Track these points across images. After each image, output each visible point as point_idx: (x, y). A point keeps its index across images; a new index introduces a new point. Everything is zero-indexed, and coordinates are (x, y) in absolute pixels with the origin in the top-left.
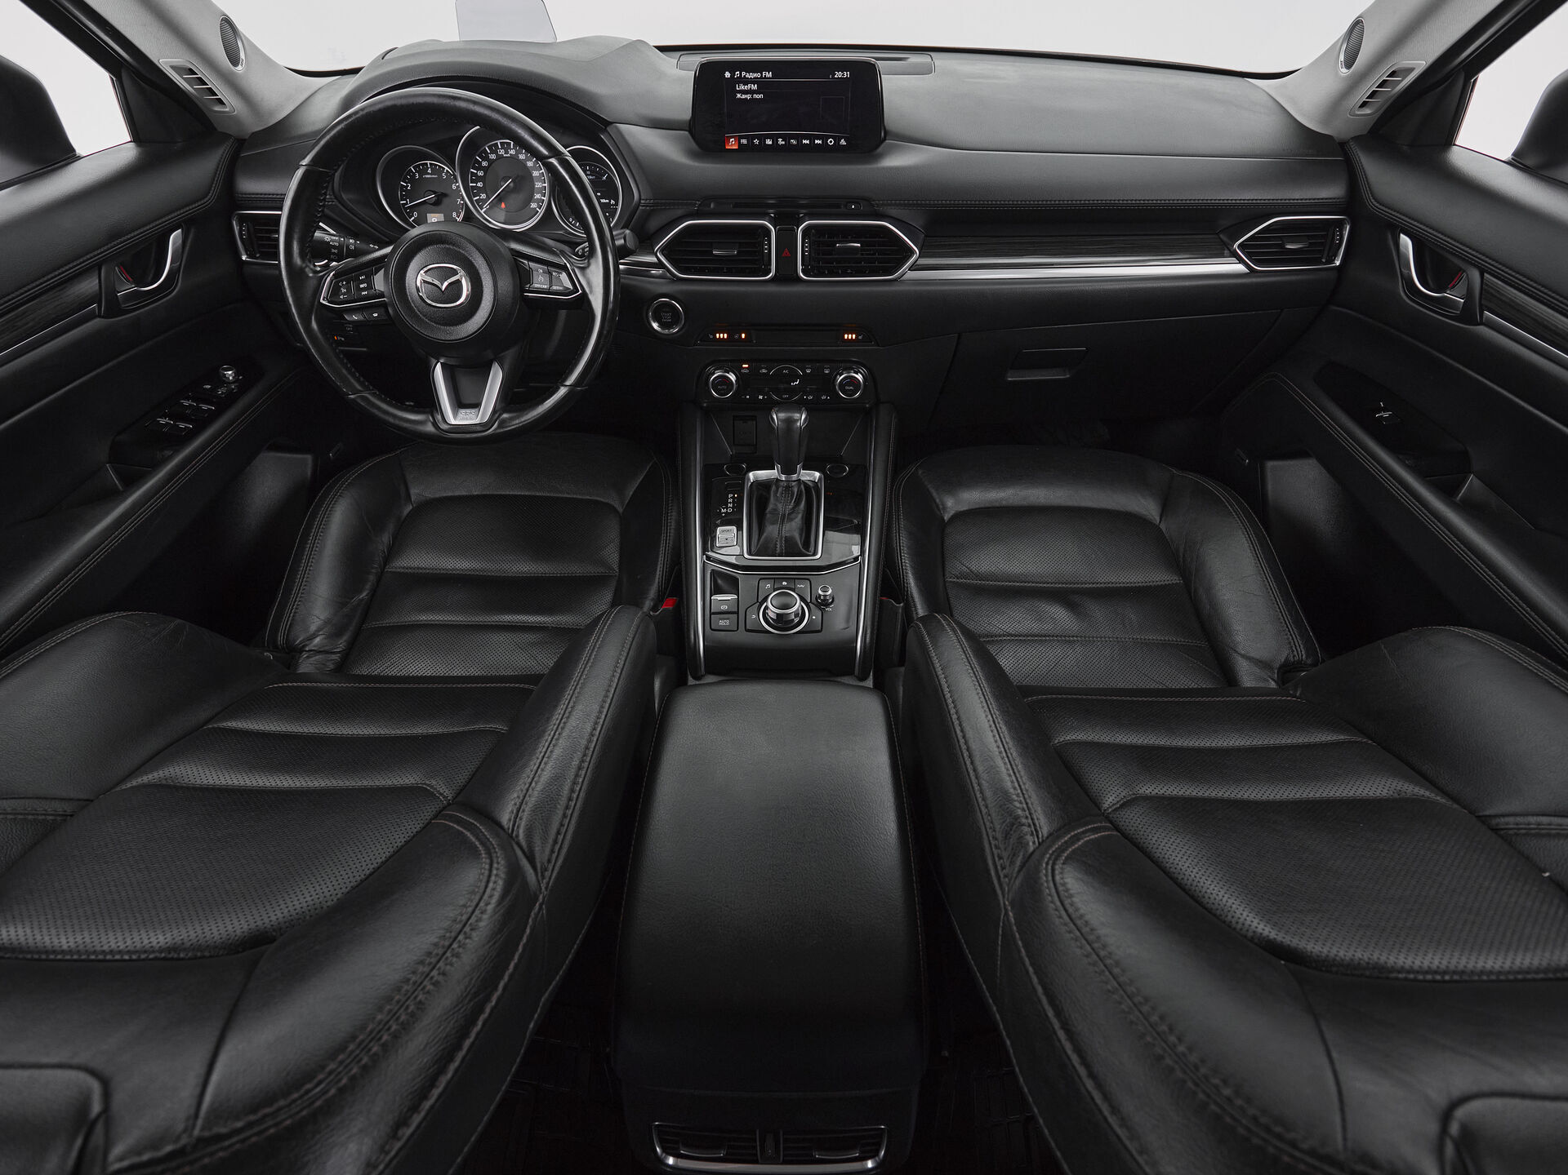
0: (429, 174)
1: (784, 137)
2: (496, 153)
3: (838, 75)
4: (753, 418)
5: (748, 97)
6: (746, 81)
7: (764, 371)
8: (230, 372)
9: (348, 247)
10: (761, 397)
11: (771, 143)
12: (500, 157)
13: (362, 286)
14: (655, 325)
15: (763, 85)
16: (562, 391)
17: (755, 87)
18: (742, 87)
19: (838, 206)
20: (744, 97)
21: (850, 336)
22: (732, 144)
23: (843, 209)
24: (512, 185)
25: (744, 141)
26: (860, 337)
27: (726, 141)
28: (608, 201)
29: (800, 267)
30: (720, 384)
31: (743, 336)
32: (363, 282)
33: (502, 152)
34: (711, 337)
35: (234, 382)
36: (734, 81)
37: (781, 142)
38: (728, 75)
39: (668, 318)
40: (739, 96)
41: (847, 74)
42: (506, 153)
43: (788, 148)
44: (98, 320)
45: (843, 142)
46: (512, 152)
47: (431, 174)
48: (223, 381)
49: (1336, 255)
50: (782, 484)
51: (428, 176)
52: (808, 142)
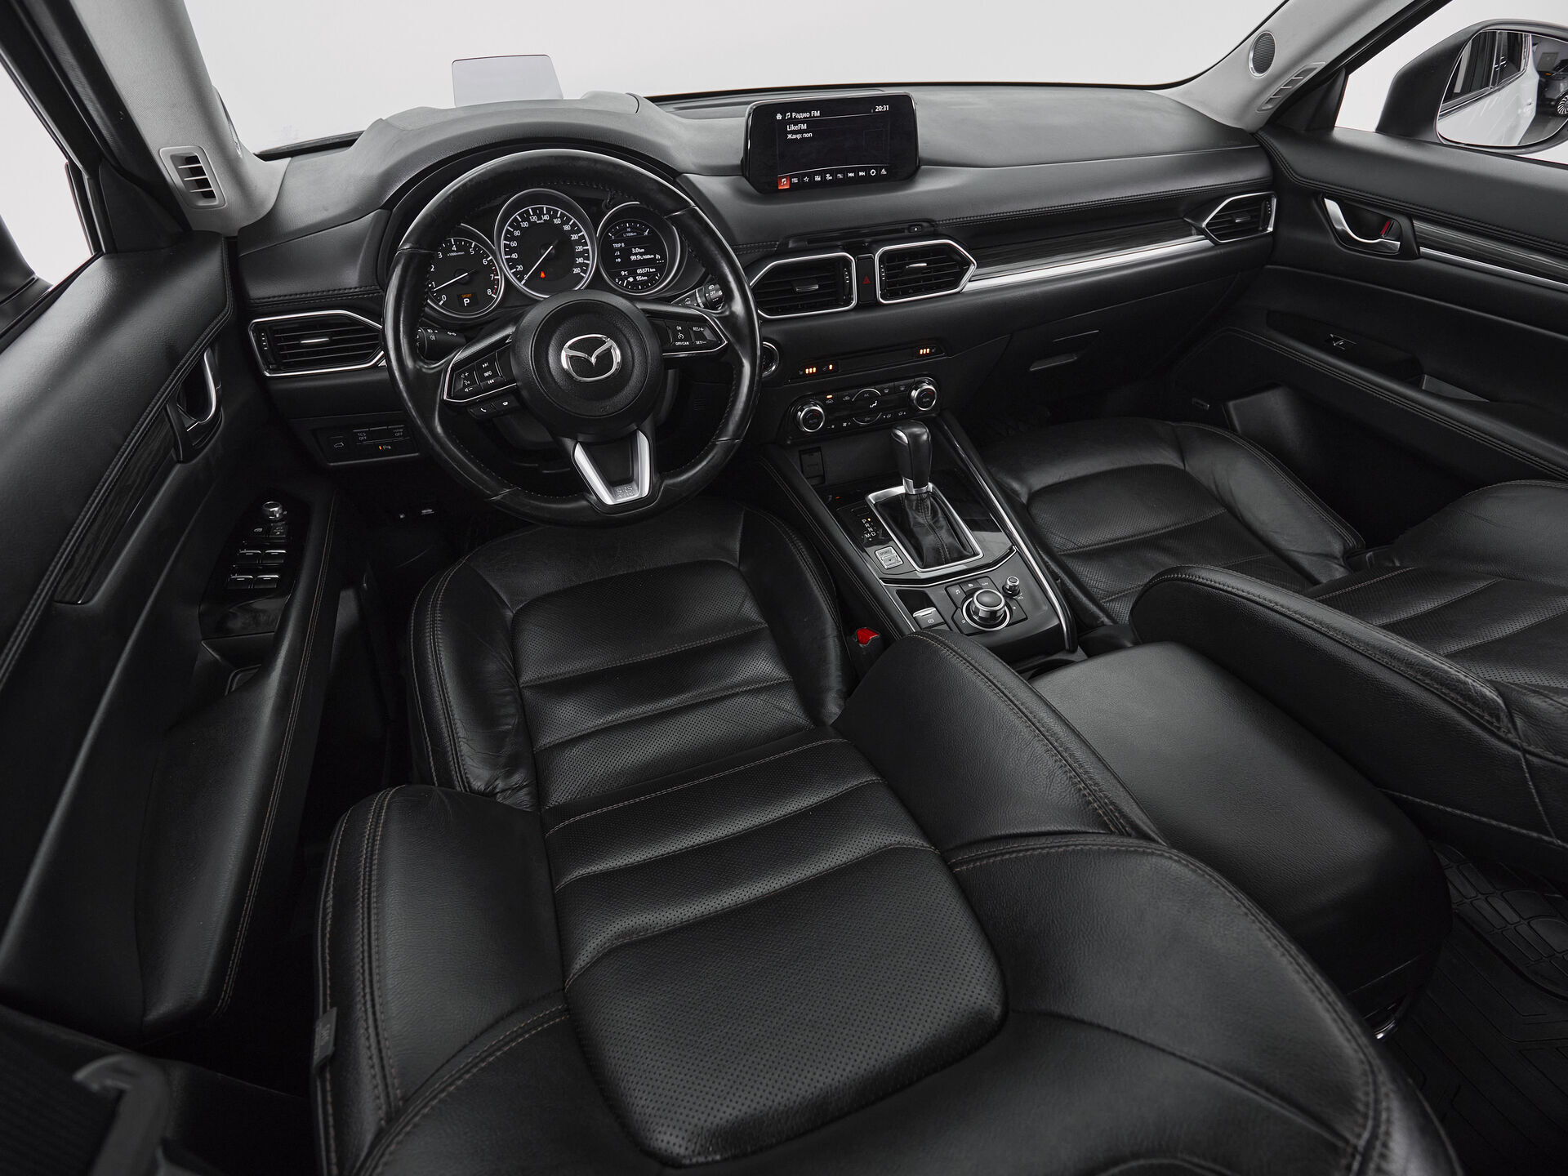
0: (454, 251)
1: (831, 172)
2: (529, 221)
3: (879, 108)
4: (819, 449)
5: (799, 136)
6: (796, 122)
7: (847, 398)
8: (276, 509)
10: (845, 425)
11: (819, 179)
12: (533, 224)
13: (486, 374)
15: (812, 124)
17: (804, 127)
18: (793, 128)
19: (902, 230)
20: (794, 136)
21: (925, 350)
22: (784, 184)
23: (906, 233)
24: (553, 251)
25: (795, 180)
26: (933, 351)
27: (777, 182)
28: (653, 256)
29: (879, 292)
30: (812, 417)
31: (831, 367)
32: (486, 370)
33: (534, 219)
34: (801, 373)
35: (281, 520)
36: (785, 122)
37: (829, 177)
38: (779, 117)
40: (790, 136)
41: (886, 108)
42: (540, 219)
43: (835, 183)
44: (178, 467)
45: (884, 172)
46: (546, 217)
47: (456, 251)
48: (266, 522)
49: (1267, 224)
50: (914, 498)
51: (455, 254)
52: (853, 175)
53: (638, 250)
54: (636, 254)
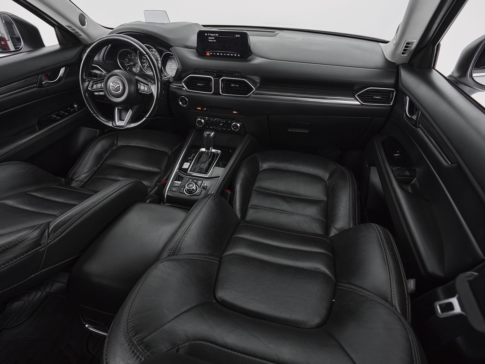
1: (222, 53)
3: (237, 36)
5: (212, 41)
6: (211, 36)
7: (212, 120)
8: (76, 105)
9: (102, 75)
10: (211, 127)
11: (218, 54)
14: (180, 103)
15: (216, 38)
16: (145, 119)
17: (214, 38)
18: (210, 38)
19: (233, 74)
20: (211, 41)
21: (235, 112)
22: (208, 54)
23: (234, 75)
25: (211, 53)
26: (238, 113)
27: (206, 53)
29: (221, 91)
30: (199, 122)
31: (205, 109)
34: (196, 108)
36: (208, 36)
37: (221, 54)
38: (206, 34)
39: (184, 102)
40: (209, 40)
41: (239, 36)
43: (223, 56)
44: (36, 88)
45: (239, 55)
47: (133, 57)
48: (74, 108)
49: (391, 101)
50: (206, 152)
51: (133, 58)
52: (229, 55)
53: (174, 65)
54: (174, 66)
